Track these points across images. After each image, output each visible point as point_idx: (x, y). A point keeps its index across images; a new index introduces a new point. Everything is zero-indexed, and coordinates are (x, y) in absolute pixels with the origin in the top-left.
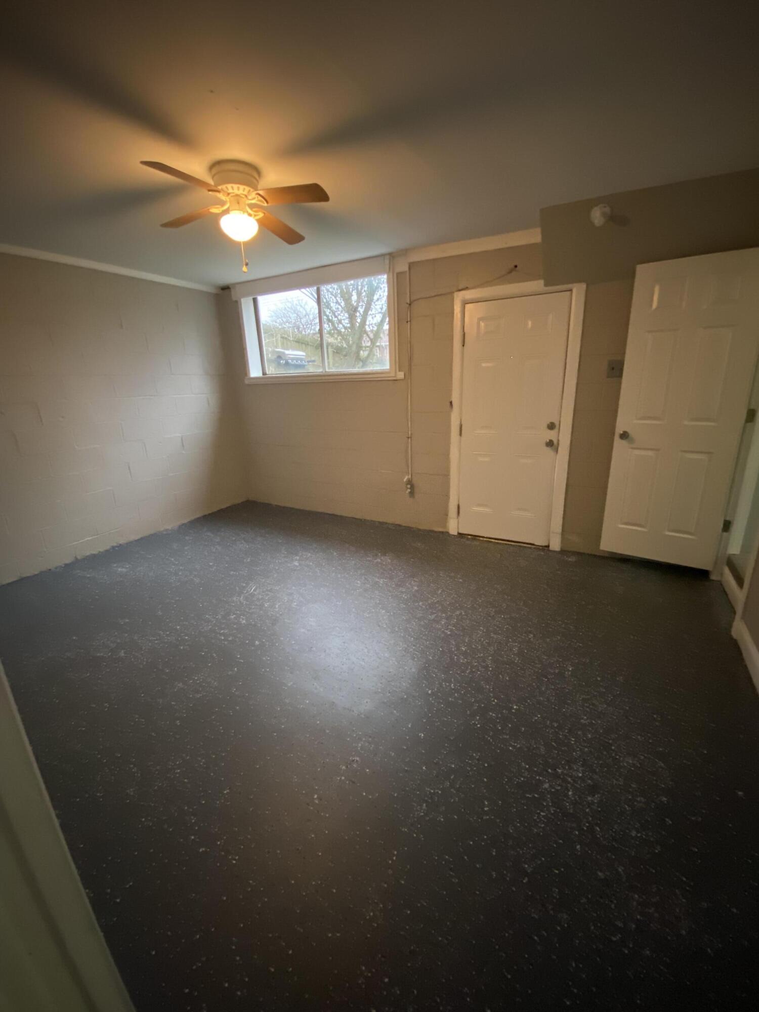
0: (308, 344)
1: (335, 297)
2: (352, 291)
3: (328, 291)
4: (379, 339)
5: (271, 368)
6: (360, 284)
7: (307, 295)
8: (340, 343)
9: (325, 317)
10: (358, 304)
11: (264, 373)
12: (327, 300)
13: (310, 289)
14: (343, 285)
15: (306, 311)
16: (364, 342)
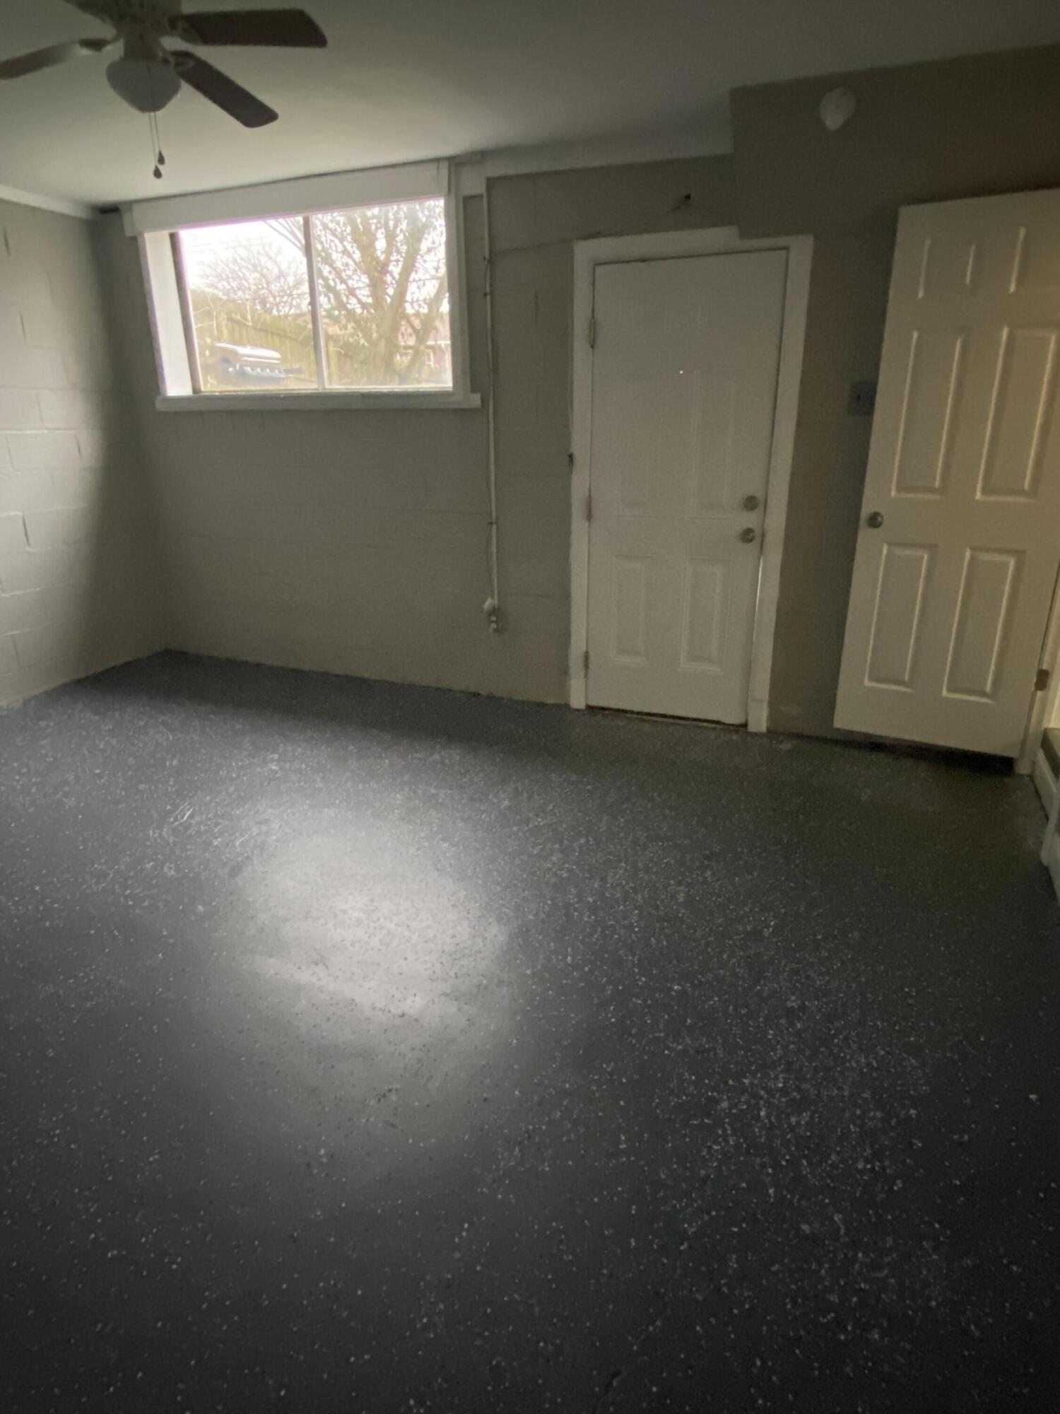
0: (287, 337)
1: (342, 241)
2: (377, 229)
3: (325, 227)
4: (434, 332)
5: (209, 378)
6: (391, 215)
7: (281, 234)
8: (352, 335)
9: (321, 281)
10: (388, 258)
11: (196, 390)
12: (323, 247)
13: (288, 220)
14: (357, 214)
15: (279, 267)
16: (403, 334)
